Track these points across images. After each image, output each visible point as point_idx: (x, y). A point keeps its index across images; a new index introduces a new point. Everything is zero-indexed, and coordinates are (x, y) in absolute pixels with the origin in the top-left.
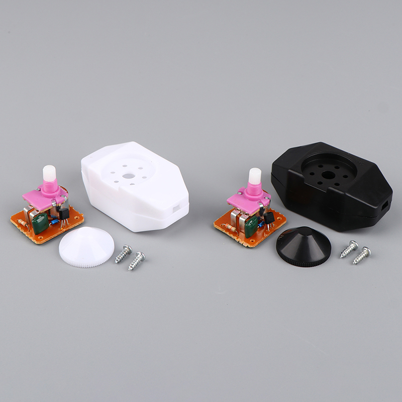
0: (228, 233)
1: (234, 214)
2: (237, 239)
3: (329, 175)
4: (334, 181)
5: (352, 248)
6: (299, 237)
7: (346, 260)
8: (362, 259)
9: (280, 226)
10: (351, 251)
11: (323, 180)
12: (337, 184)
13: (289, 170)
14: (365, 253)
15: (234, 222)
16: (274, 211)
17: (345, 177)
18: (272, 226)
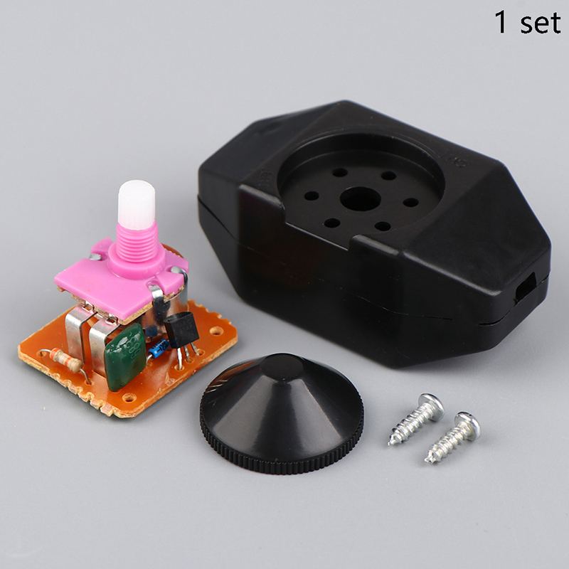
0: (57, 377)
1: (74, 321)
2: (85, 391)
3: (361, 200)
4: (375, 215)
5: (426, 415)
6: (262, 386)
7: (405, 451)
8: (454, 448)
9: (217, 354)
10: (420, 426)
11: (344, 214)
12: (383, 226)
13: (243, 187)
14: (464, 428)
15: (76, 343)
16: (202, 310)
17: (411, 203)
18: (193, 353)
